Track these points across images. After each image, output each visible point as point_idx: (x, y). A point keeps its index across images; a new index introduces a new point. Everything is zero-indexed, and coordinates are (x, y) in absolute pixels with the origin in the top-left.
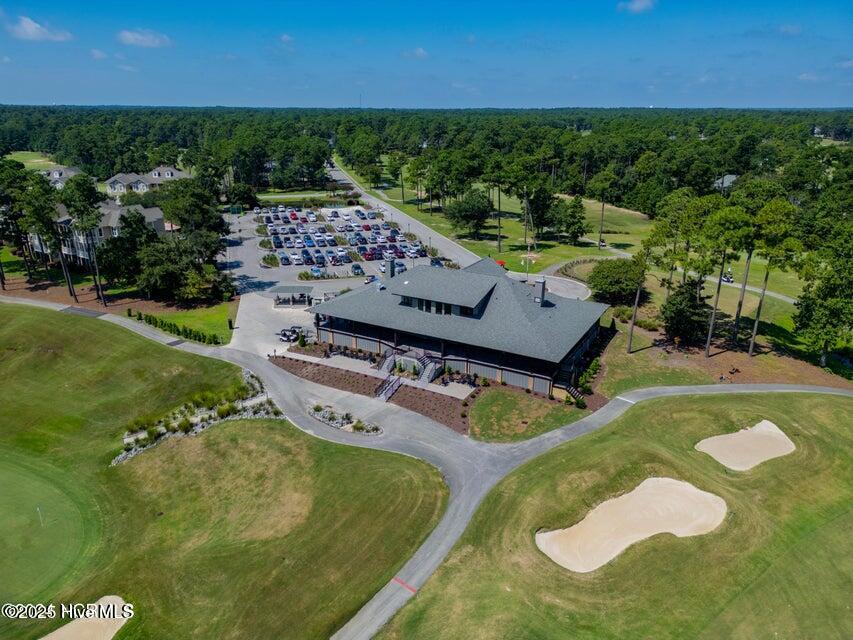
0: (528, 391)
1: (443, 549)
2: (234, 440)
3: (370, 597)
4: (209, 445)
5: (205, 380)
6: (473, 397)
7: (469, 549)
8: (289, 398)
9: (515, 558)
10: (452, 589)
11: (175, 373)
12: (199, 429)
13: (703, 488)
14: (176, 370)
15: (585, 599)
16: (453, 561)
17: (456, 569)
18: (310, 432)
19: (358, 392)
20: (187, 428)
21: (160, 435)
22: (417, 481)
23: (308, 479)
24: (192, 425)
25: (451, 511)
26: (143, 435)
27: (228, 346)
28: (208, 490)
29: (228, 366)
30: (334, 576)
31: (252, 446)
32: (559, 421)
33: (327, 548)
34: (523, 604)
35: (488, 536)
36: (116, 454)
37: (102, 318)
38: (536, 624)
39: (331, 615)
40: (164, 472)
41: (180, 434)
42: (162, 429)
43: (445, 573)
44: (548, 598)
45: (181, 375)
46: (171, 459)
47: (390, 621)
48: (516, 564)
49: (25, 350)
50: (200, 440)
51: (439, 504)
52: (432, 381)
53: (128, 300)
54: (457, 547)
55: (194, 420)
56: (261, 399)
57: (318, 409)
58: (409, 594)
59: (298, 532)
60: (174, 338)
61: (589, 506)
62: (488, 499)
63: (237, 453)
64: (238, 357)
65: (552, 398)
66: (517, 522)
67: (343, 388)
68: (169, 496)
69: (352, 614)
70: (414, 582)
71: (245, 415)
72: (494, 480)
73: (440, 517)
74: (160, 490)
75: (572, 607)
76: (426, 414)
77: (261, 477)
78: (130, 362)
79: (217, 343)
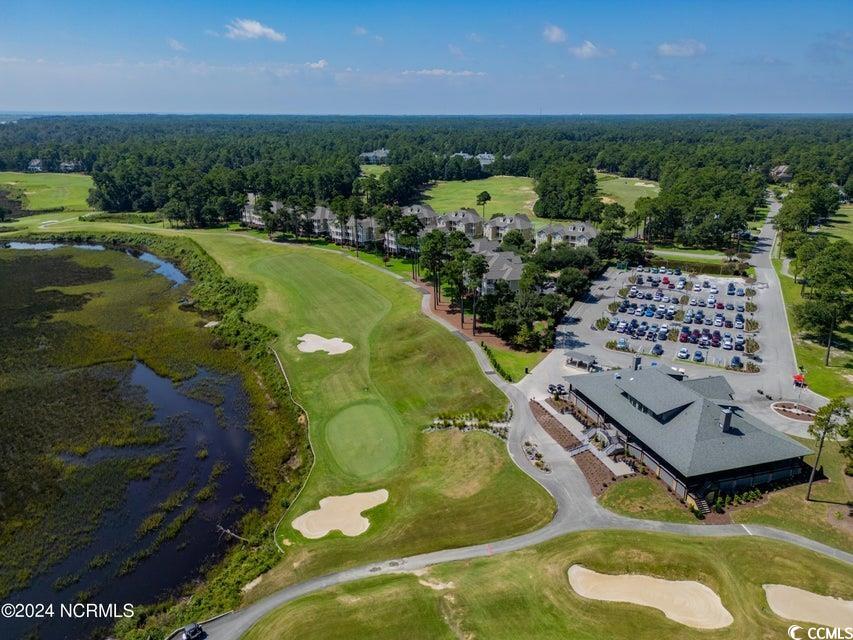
0: (670, 490)
1: (522, 545)
2: (476, 443)
3: (472, 545)
4: (465, 440)
5: (489, 402)
6: (625, 477)
7: (533, 552)
8: (519, 431)
9: (548, 567)
10: (508, 563)
11: (478, 392)
12: (466, 429)
13: (726, 606)
14: (479, 390)
15: (568, 605)
16: (521, 552)
17: (519, 556)
18: (512, 455)
19: (561, 444)
20: (462, 426)
21: (449, 425)
22: (538, 506)
23: (488, 479)
24: (465, 426)
25: (544, 530)
26: (442, 422)
27: (515, 385)
28: (450, 463)
29: (504, 397)
30: (463, 527)
31: (481, 450)
32: (669, 517)
33: (468, 514)
34: (531, 587)
35: (549, 551)
36: (426, 427)
37: (469, 343)
38: (529, 597)
39: (449, 542)
40: (439, 446)
41: (457, 429)
42: (451, 422)
43: (513, 554)
44: (547, 592)
45: (480, 394)
46: (447, 440)
47: (470, 559)
48: (546, 570)
49: (425, 352)
50: (463, 436)
51: (539, 524)
52: (609, 456)
53: (488, 334)
54: (528, 548)
55: (468, 423)
56: (503, 425)
57: (527, 444)
58: (489, 554)
59: (463, 500)
60: (491, 369)
61: (628, 571)
62: (568, 535)
63: (473, 450)
64: (514, 394)
65: (682, 502)
66: (569, 554)
67: (554, 438)
68: (434, 458)
69: (459, 547)
70: (495, 550)
71: (490, 432)
72: (583, 528)
73: (534, 530)
74: (433, 454)
75: (556, 604)
76: (586, 474)
77: (473, 468)
78: (463, 377)
79: (510, 380)
